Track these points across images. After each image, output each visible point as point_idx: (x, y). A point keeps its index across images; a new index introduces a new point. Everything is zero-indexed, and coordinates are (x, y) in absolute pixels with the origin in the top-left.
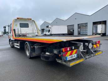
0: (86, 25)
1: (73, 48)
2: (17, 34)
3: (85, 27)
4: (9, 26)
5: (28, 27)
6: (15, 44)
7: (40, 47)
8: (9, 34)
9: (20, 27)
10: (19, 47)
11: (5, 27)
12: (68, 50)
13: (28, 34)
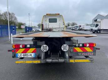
5: (56, 22)
9: (49, 22)
12: (21, 47)
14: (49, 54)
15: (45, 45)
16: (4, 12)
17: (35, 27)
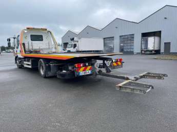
0: (132, 37)
1: (87, 64)
2: (27, 50)
3: (131, 40)
4: (14, 38)
5: (42, 40)
6: (25, 62)
7: (56, 64)
8: (15, 50)
9: (32, 40)
10: (30, 67)
11: (9, 40)
12: (82, 66)
13: (42, 49)
15: (97, 63)
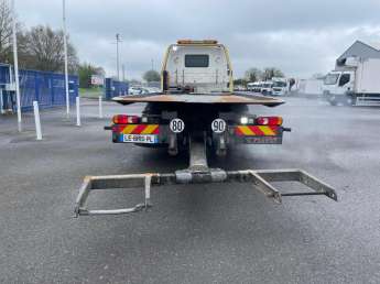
1: (145, 120)
5: (207, 65)
9: (186, 66)
12: (130, 122)
14: (184, 143)
15: (177, 120)
16: (33, 29)
17: (135, 82)
